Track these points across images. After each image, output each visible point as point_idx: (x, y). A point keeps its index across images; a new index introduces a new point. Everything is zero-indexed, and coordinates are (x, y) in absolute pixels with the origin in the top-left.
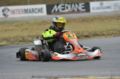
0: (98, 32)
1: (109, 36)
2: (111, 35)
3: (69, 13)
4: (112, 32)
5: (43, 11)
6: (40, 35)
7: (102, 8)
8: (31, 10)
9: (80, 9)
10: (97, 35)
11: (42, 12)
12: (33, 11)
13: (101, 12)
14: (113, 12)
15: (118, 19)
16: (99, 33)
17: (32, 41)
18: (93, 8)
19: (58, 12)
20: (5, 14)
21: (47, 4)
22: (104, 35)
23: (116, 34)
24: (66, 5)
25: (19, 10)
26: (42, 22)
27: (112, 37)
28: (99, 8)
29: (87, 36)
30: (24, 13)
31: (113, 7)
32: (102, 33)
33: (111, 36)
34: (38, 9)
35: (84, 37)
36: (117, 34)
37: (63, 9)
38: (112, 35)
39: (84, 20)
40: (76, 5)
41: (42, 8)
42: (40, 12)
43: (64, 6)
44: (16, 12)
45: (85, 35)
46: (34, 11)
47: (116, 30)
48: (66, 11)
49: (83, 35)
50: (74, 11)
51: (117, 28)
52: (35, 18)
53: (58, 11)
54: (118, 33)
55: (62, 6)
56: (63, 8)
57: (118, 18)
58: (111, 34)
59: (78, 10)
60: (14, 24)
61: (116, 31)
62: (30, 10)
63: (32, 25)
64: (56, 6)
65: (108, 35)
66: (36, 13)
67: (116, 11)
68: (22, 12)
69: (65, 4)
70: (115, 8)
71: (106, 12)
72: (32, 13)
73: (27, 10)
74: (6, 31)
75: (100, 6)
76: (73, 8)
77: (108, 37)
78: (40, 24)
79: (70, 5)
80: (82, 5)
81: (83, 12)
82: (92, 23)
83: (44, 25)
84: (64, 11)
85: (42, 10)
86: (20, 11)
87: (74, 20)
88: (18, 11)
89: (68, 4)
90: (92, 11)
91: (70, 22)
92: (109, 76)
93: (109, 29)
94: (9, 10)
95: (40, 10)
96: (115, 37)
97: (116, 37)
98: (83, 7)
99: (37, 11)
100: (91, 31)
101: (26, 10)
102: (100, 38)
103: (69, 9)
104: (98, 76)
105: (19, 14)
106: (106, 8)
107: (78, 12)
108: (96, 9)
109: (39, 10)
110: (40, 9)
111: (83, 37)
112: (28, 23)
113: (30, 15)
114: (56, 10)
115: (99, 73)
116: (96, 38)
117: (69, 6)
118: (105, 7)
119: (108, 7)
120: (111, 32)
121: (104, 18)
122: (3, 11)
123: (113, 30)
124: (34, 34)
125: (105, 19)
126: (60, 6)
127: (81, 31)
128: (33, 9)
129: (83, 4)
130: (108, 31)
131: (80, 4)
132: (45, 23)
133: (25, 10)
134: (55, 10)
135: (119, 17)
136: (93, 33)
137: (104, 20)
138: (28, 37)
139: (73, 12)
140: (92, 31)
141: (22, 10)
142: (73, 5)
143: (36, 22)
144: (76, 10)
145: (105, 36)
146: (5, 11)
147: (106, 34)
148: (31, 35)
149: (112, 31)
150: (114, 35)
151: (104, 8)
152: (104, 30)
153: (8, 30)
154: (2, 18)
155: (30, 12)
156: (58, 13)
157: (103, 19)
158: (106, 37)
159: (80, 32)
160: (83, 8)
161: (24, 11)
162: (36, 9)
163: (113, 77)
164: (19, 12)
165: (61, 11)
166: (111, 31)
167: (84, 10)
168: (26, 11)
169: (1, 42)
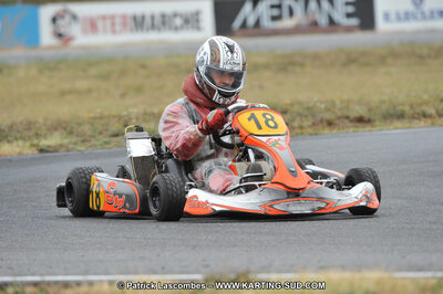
0: (403, 104)
3: (296, 30)
5: (201, 25)
7: (419, 16)
8: (158, 20)
9: (339, 17)
10: (401, 116)
11: (199, 29)
12: (165, 22)
13: (418, 32)
16: (407, 108)
18: (386, 16)
20: (62, 30)
22: (425, 115)
24: (287, 2)
25: (112, 18)
28: (408, 16)
29: (360, 120)
30: (132, 30)
32: (417, 110)
34: (181, 16)
35: (351, 121)
37: (274, 18)
39: (352, 60)
40: (325, 5)
41: (197, 13)
42: (193, 27)
43: (279, 7)
44: (100, 24)
45: (353, 114)
48: (287, 23)
49: (345, 113)
52: (171, 50)
53: (257, 24)
55: (273, 7)
56: (275, 12)
59: (332, 22)
60: (93, 71)
62: (153, 18)
63: (159, 75)
64: (248, 7)
65: (440, 116)
66: (176, 29)
68: (124, 24)
71: (433, 31)
72: (159, 30)
73: (143, 18)
74: (63, 94)
75: (410, 7)
76: (314, 14)
79: (302, 3)
80: (347, 4)
81: (349, 29)
82: (383, 70)
84: (279, 25)
85: (198, 21)
86: (118, 21)
87: (316, 58)
88: (108, 22)
90: (381, 23)
91: (302, 65)
94: (74, 17)
95: (192, 21)
98: (351, 9)
99: (178, 21)
100: (375, 99)
101: (139, 19)
102: (409, 128)
103: (299, 18)
104: (400, 270)
105: (114, 32)
107: (331, 28)
109: (187, 21)
110: (191, 14)
111: (346, 121)
112: (143, 66)
113: (153, 36)
114: (251, 21)
115: (403, 257)
116: (397, 128)
118: (432, 13)
121: (425, 51)
122: (54, 20)
125: (429, 57)
126: (263, 8)
127: (342, 102)
128: (163, 16)
133: (135, 18)
134: (245, 22)
136: (384, 107)
137: (428, 61)
138: (145, 121)
139: (314, 26)
140: (383, 102)
141: (124, 17)
143: (176, 66)
144: (323, 21)
145: (429, 121)
146: (60, 22)
147: (432, 111)
151: (428, 14)
152: (425, 97)
153: (70, 92)
154: (51, 48)
155: (153, 27)
156: (257, 30)
157: (421, 57)
158: (433, 124)
159: (338, 102)
160: (349, 15)
161: (131, 23)
162: (175, 15)
164: (113, 24)
165: (267, 23)
167: (354, 22)
168: (139, 23)
169: (45, 137)
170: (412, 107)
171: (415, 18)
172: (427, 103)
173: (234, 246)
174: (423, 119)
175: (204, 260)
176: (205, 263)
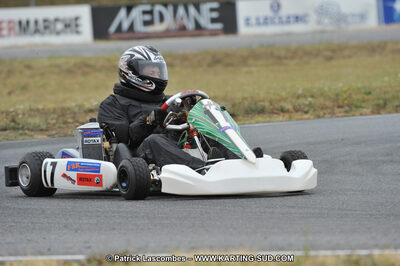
0: (263, 101)
1: (299, 113)
2: (306, 112)
3: (167, 34)
4: (310, 103)
5: (80, 29)
6: (69, 109)
7: (277, 20)
8: (41, 25)
9: (205, 22)
10: (262, 111)
11: (78, 32)
12: (47, 26)
13: (275, 35)
14: (314, 33)
15: (330, 59)
16: (267, 104)
17: (42, 130)
18: (247, 21)
19: (131, 34)
21: (95, 4)
22: (283, 111)
23: (322, 108)
24: (158, 8)
25: (1, 23)
26: (75, 65)
27: (308, 119)
28: (266, 21)
30: (17, 35)
31: (313, 18)
32: (276, 106)
33: (306, 116)
34: (63, 21)
36: (327, 108)
37: (147, 23)
38: (311, 112)
39: (217, 61)
40: (192, 10)
41: (77, 19)
42: (72, 32)
43: (151, 12)
46: (52, 27)
47: (322, 95)
48: (158, 27)
50: (183, 28)
51: (326, 89)
52: (53, 52)
53: (131, 28)
54: (329, 103)
55: (145, 12)
56: (147, 17)
57: (328, 54)
58: (306, 109)
59: (198, 26)
61: (321, 100)
62: (36, 22)
63: (42, 75)
64: (123, 13)
65: (297, 111)
66: (58, 33)
67: (322, 32)
68: (10, 29)
69: (153, 5)
70: (319, 22)
71: (289, 34)
72: (43, 34)
73: (28, 22)
75: (269, 13)
76: (182, 19)
77: (297, 120)
78: (70, 72)
79: (171, 8)
80: (212, 10)
81: (214, 33)
82: (245, 69)
83: (85, 74)
84: (150, 29)
85: (77, 26)
86: (5, 25)
87: (185, 58)
89: (166, 5)
90: (242, 28)
92: (299, 250)
93: (300, 92)
95: (71, 26)
96: (319, 117)
97: (323, 117)
98: (215, 15)
99: (60, 26)
100: (238, 96)
101: (24, 23)
102: (269, 122)
103: (169, 22)
106: (292, 19)
107: (197, 32)
108: (258, 23)
109: (67, 26)
110: (71, 20)
112: (28, 67)
113: (37, 39)
114: (125, 26)
115: (266, 238)
116: (257, 123)
117: (168, 13)
118: (289, 18)
119: (298, 19)
120: (307, 103)
121: (283, 53)
123: (312, 96)
124: (51, 106)
125: (286, 58)
126: (136, 13)
128: (45, 21)
129: (215, 5)
130: (298, 97)
131: (205, 7)
132: (86, 69)
133: (20, 23)
134: (120, 26)
135: (333, 51)
136: (246, 103)
137: (285, 61)
138: (30, 116)
139: (182, 31)
140: (245, 99)
141: (10, 22)
142: (181, 10)
143: (57, 66)
144: (191, 26)
145: (287, 116)
147: (290, 107)
148: (40, 107)
149: (310, 99)
150: (315, 110)
151: (284, 19)
152: (284, 94)
155: (37, 31)
157: (279, 58)
158: (290, 118)
160: (213, 21)
161: (17, 27)
162: (57, 20)
163: (312, 253)
164: (1, 29)
165: (139, 27)
166: (305, 97)
167: (219, 26)
168: (24, 27)
170: (271, 103)
171: (273, 23)
172: (284, 99)
173: (114, 229)
174: (282, 114)
175: (86, 242)
176: (88, 245)
